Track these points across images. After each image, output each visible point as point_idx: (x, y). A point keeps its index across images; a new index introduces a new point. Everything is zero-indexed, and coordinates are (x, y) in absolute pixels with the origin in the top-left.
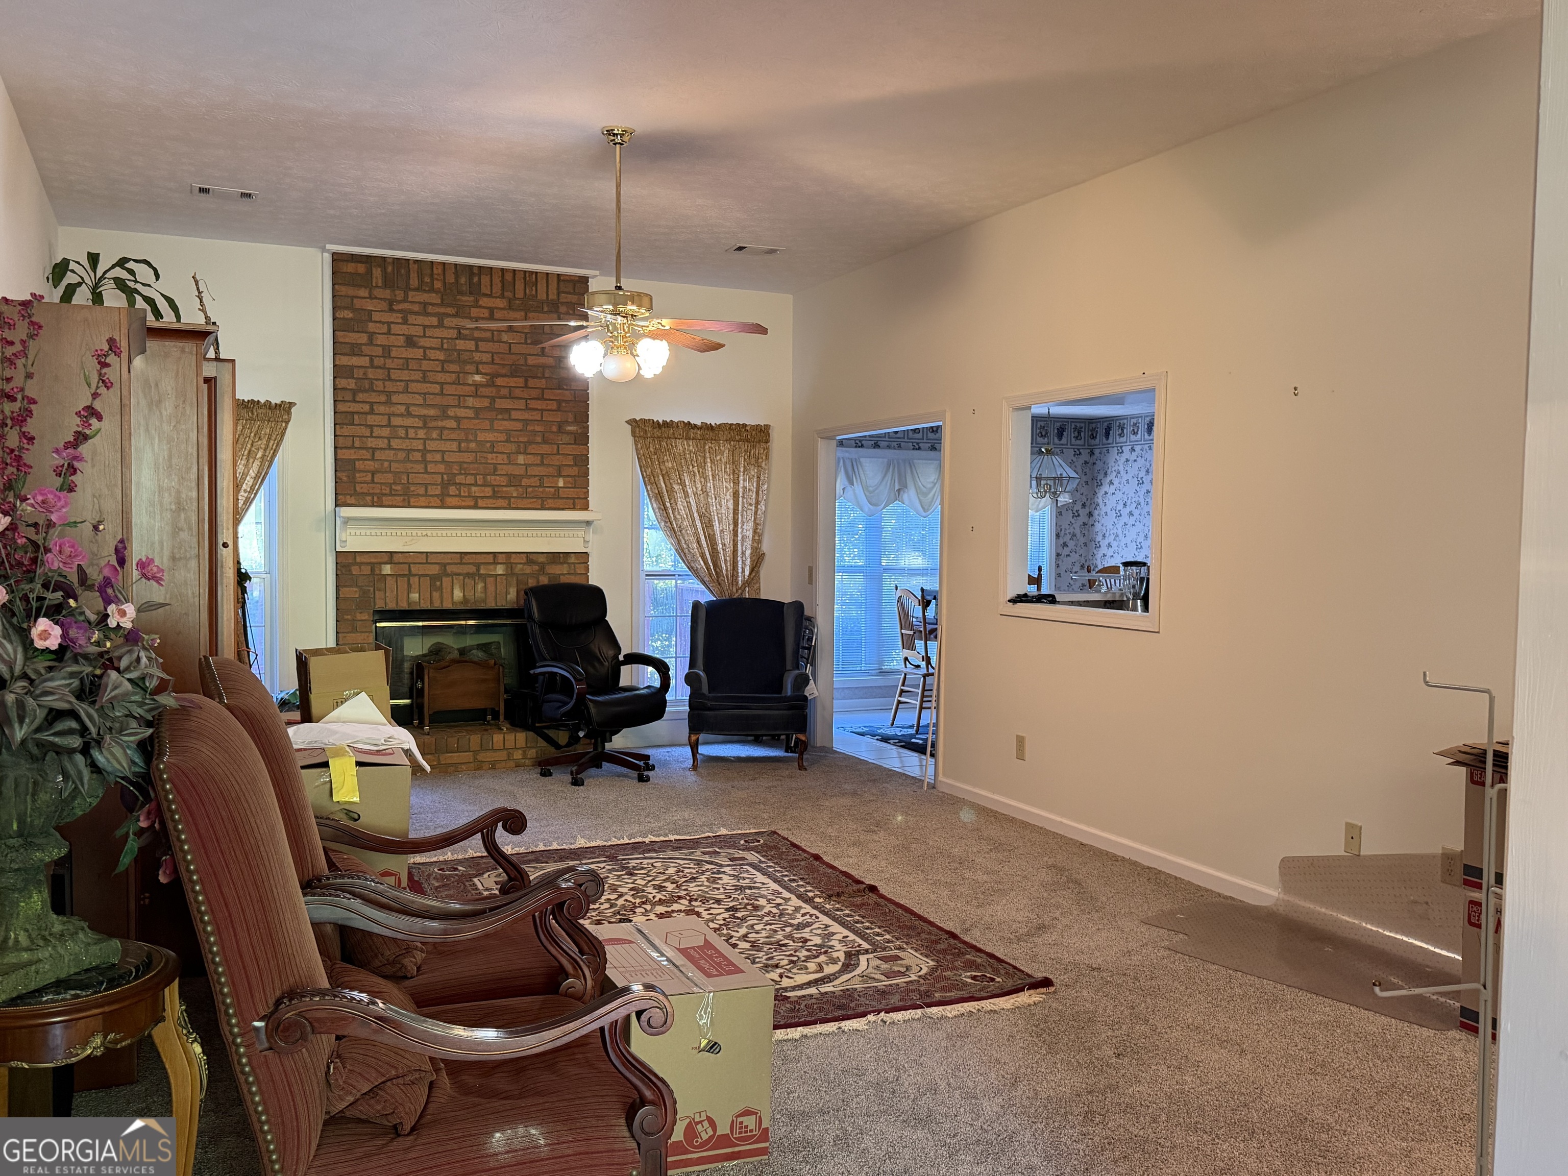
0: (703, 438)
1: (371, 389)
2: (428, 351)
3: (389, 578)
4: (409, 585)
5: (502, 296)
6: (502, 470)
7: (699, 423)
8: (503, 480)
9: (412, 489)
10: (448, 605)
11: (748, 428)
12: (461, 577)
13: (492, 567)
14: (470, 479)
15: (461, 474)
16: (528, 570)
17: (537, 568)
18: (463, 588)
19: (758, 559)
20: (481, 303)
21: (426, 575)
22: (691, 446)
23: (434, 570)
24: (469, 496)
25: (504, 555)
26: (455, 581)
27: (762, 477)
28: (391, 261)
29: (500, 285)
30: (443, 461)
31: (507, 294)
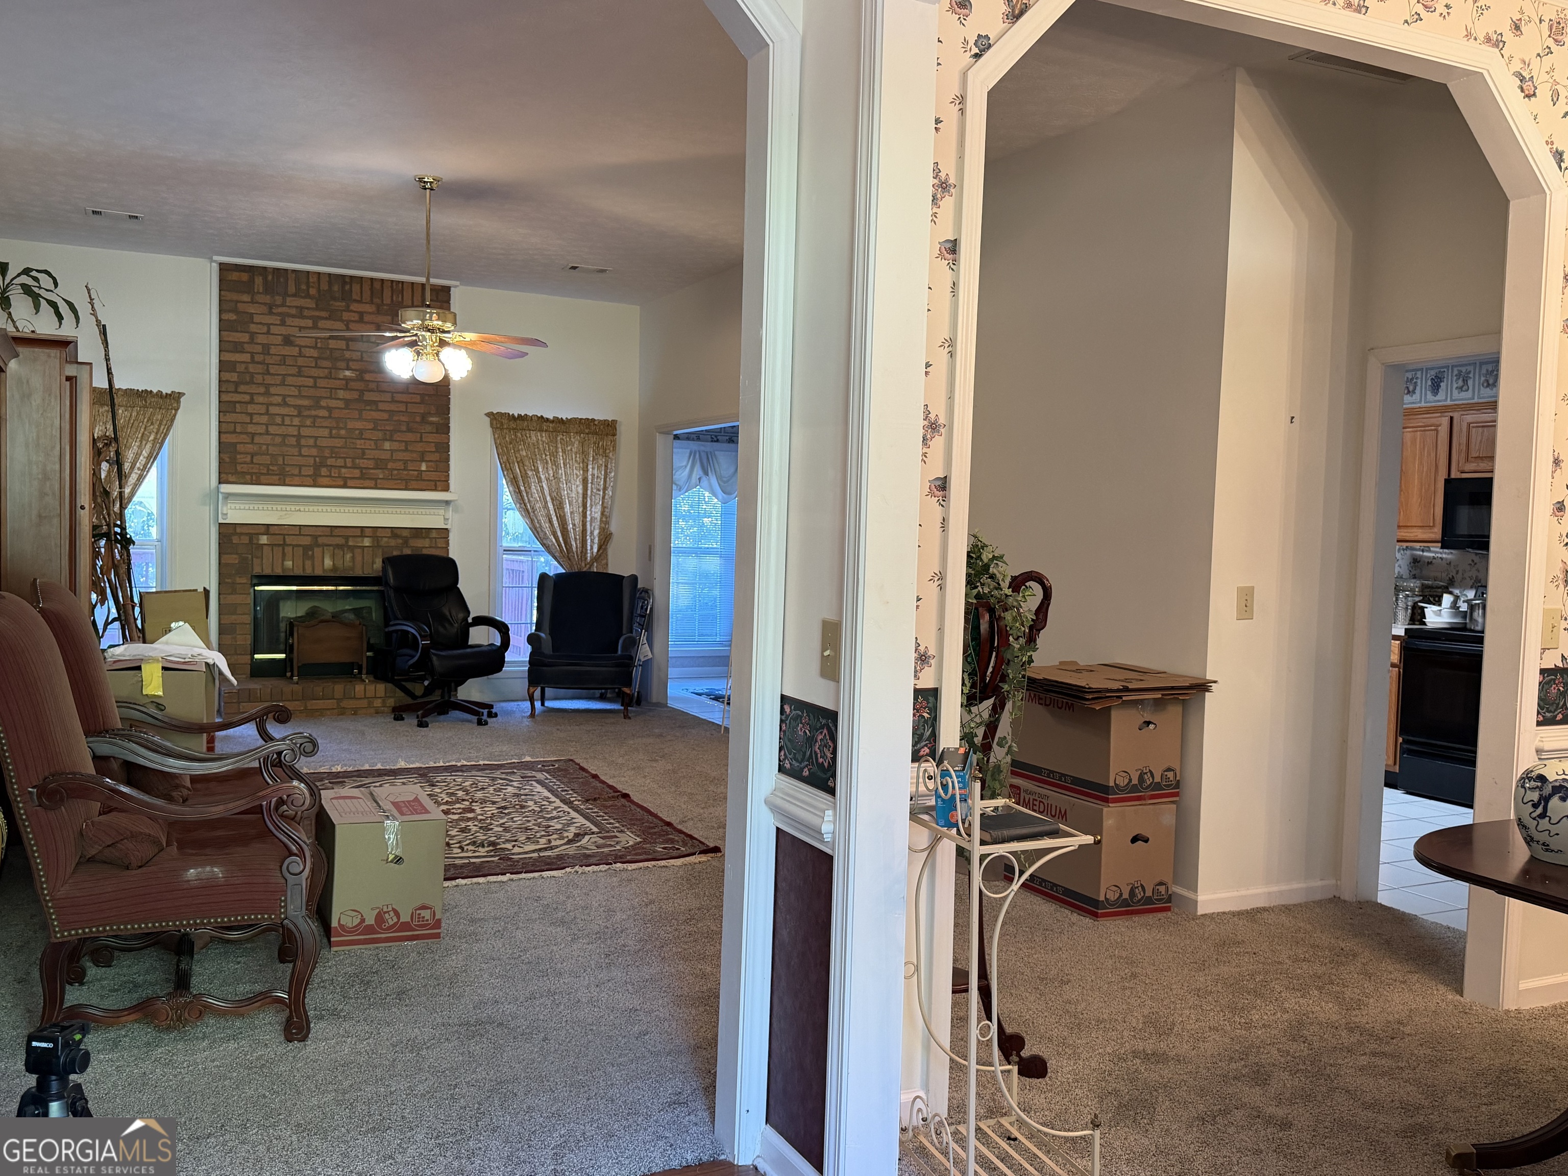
0: (555, 430)
1: (251, 382)
2: (303, 349)
3: (265, 547)
4: (284, 554)
5: (372, 302)
6: (370, 454)
7: (551, 418)
8: (371, 464)
9: (287, 469)
10: (319, 572)
11: (596, 423)
12: (332, 548)
13: (360, 539)
14: (340, 462)
15: (333, 457)
16: (393, 543)
17: (400, 541)
18: (333, 557)
19: (606, 538)
20: (352, 308)
21: (300, 546)
22: (544, 437)
23: (307, 541)
24: (339, 477)
25: (370, 529)
26: (326, 551)
27: (609, 466)
28: (271, 270)
29: (369, 293)
30: (315, 446)
31: (375, 300)
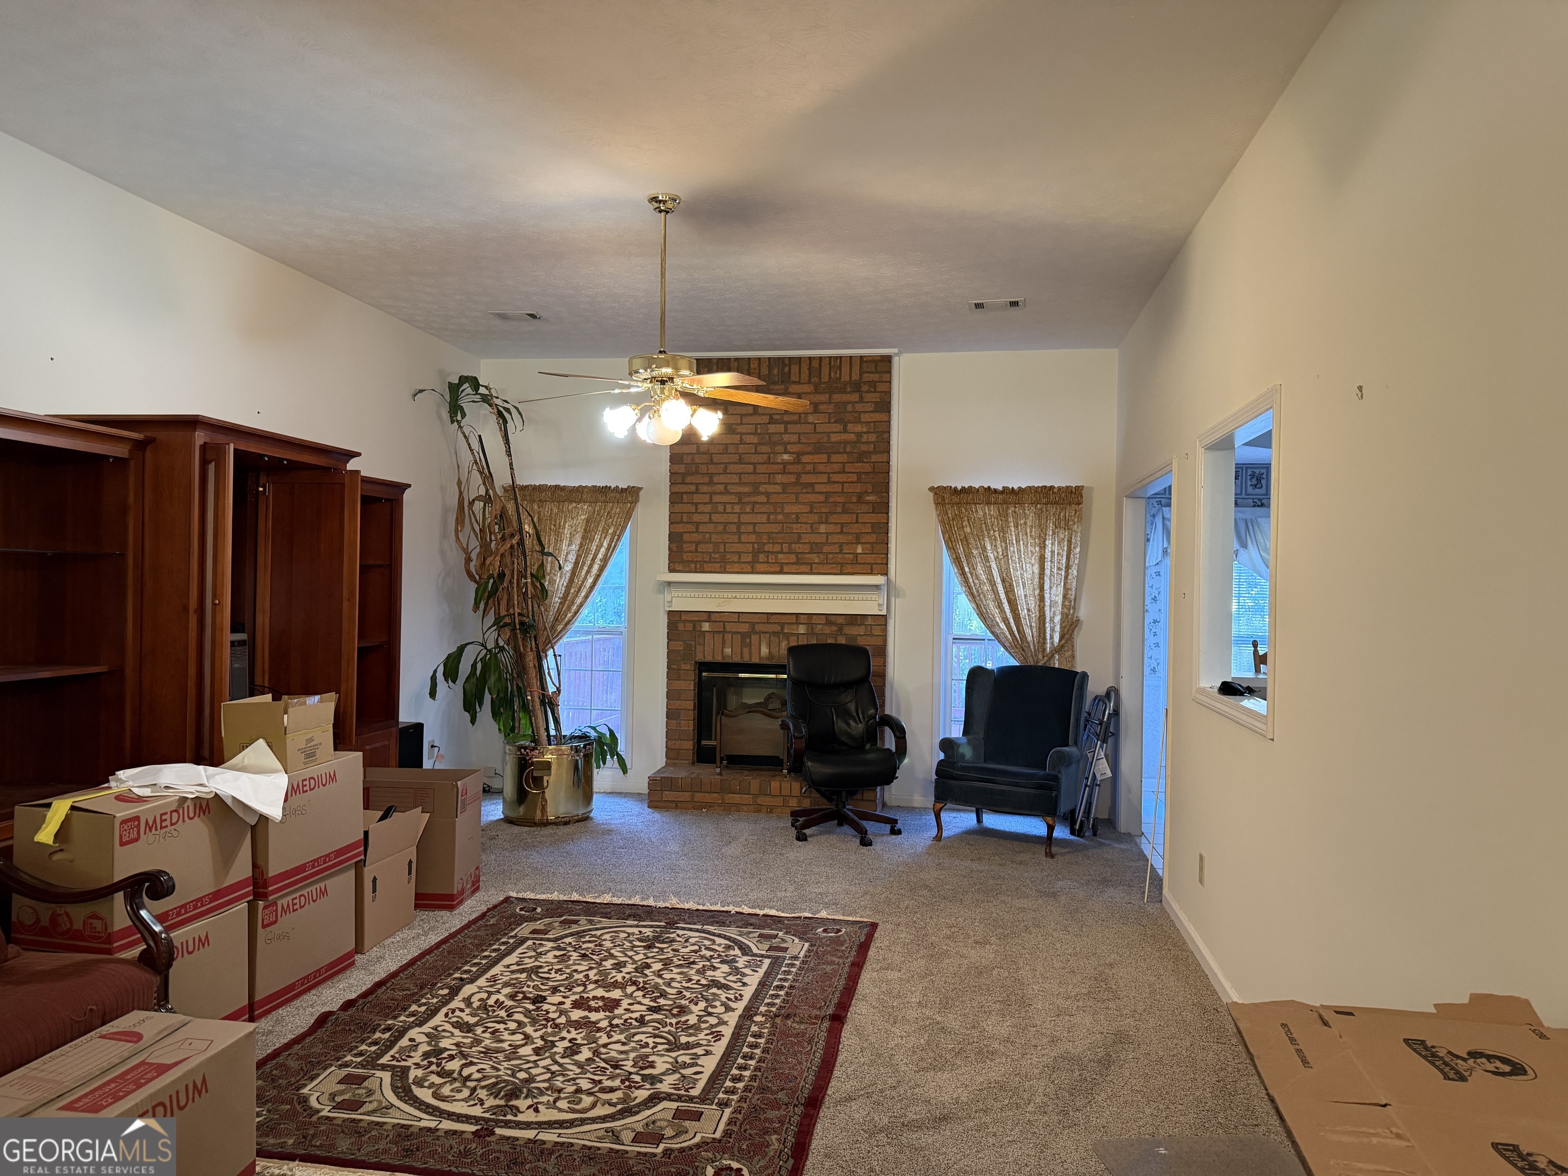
0: (1005, 502)
1: (697, 472)
3: (707, 634)
4: (724, 642)
6: (806, 538)
8: (806, 548)
9: (728, 557)
10: (755, 660)
12: (768, 635)
13: (795, 627)
14: (777, 548)
15: (770, 543)
16: (827, 630)
17: (835, 628)
18: (769, 646)
19: (1070, 626)
21: (738, 633)
23: (745, 628)
24: (776, 563)
25: (805, 616)
26: (762, 638)
27: (1073, 541)
29: (807, 372)
30: (754, 532)
31: (813, 380)
